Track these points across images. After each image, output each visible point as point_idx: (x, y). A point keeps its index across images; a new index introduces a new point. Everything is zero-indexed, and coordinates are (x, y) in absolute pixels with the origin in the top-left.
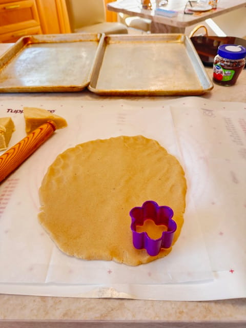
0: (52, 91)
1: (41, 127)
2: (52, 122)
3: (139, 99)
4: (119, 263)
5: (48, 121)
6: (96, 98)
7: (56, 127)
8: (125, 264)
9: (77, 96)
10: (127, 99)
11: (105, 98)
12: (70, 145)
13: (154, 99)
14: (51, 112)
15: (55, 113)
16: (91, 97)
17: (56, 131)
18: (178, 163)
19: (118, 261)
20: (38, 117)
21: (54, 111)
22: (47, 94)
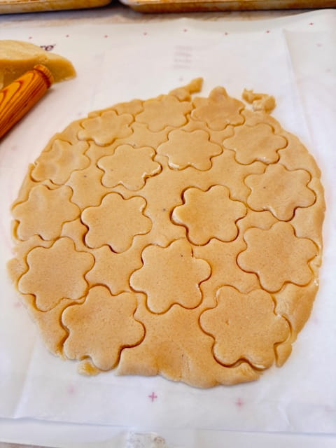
0: (50, 9)
1: (21, 79)
2: (43, 68)
3: (219, 17)
4: (173, 381)
5: (35, 67)
6: (135, 19)
7: (52, 79)
8: (184, 383)
9: (99, 17)
10: (196, 17)
11: (152, 18)
12: (80, 114)
13: (249, 16)
14: (46, 49)
15: (53, 51)
16: (125, 16)
17: (54, 86)
18: (304, 150)
19: (171, 378)
20: (17, 58)
21: (52, 47)
22: (42, 16)
